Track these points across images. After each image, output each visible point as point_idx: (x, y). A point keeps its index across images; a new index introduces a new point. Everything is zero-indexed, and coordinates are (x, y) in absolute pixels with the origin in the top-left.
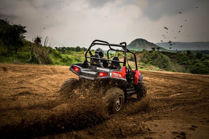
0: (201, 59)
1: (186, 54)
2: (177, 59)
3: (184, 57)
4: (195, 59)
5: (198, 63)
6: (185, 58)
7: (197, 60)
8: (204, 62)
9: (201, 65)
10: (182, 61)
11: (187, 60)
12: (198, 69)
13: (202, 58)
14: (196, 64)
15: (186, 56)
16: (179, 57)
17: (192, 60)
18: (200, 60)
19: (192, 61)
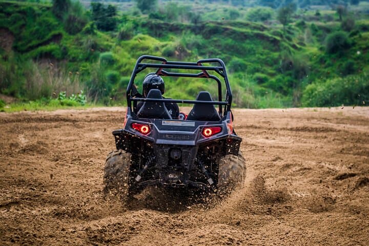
0: (117, 34)
1: (48, 8)
2: (11, 33)
3: (40, 24)
4: (95, 34)
5: (108, 50)
6: (50, 27)
7: (103, 37)
8: (134, 48)
9: (124, 60)
10: (34, 42)
11: (57, 38)
12: (113, 79)
13: (123, 28)
14: (102, 55)
15: (52, 20)
16: (17, 25)
17: (79, 35)
18: (113, 37)
19: (81, 44)
